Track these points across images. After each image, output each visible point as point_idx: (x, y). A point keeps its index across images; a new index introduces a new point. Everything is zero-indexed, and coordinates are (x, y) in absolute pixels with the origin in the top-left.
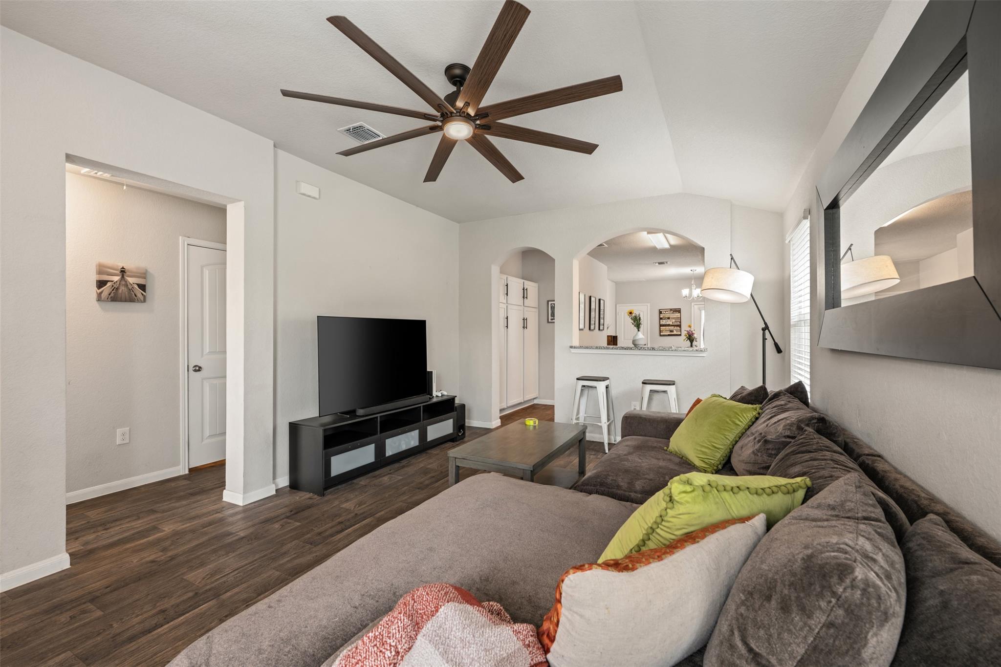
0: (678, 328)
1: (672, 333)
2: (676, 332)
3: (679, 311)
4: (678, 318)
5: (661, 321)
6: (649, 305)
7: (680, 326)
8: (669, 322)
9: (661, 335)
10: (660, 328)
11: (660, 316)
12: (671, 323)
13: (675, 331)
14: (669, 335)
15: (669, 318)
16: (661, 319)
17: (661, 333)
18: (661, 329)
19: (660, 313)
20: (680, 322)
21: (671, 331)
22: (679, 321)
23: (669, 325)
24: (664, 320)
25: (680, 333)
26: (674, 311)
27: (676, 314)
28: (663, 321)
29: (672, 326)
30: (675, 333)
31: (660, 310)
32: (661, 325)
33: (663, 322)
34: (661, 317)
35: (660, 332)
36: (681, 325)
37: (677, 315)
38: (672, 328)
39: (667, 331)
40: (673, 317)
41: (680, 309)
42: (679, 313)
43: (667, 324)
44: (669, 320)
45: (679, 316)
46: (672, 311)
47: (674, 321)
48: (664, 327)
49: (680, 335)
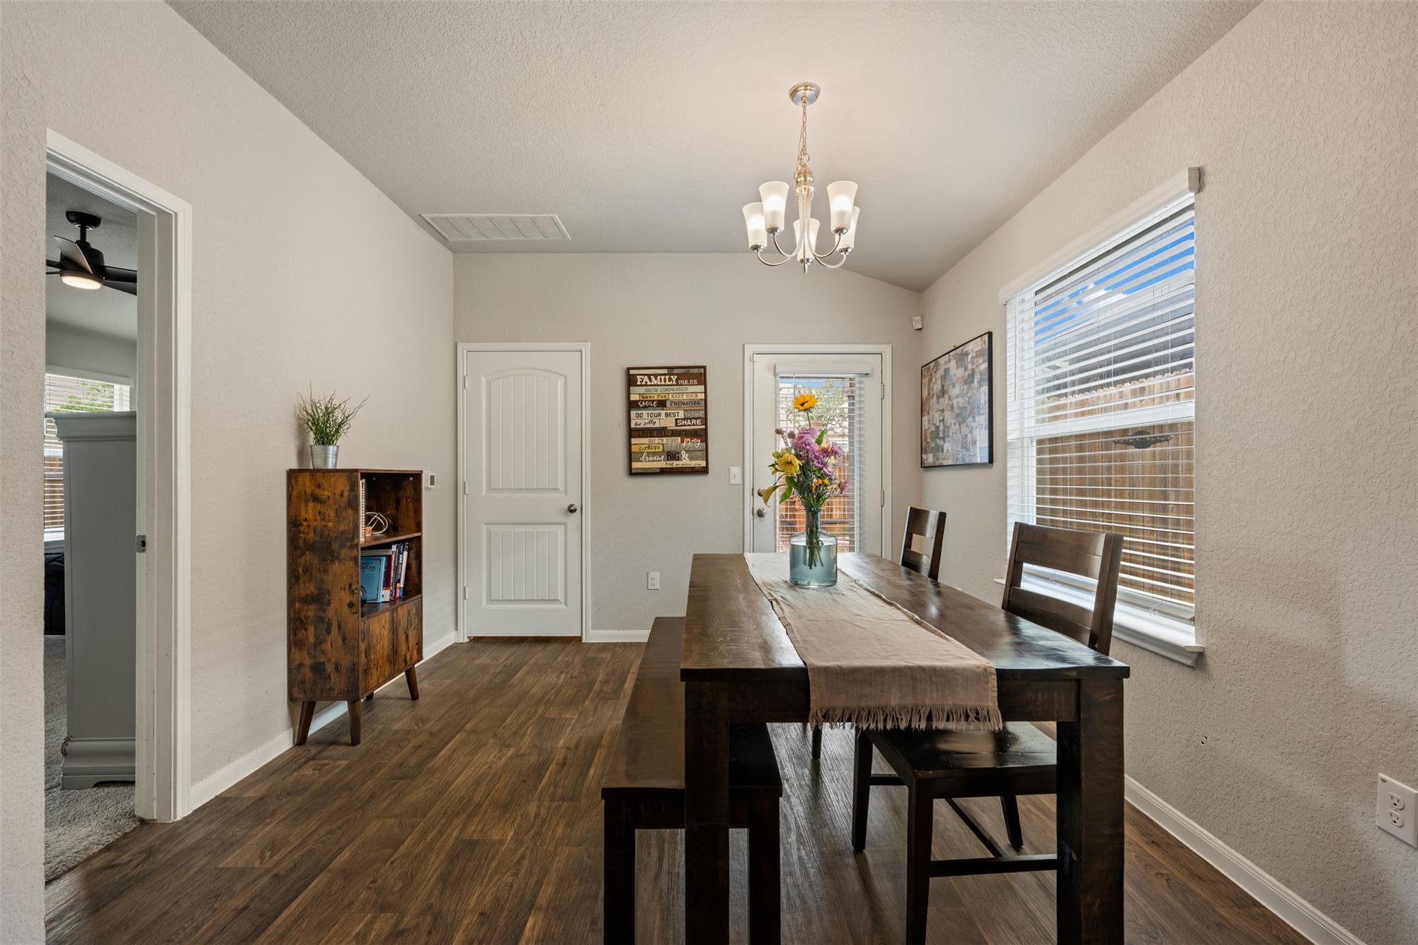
0: (698, 444)
1: (675, 464)
2: (691, 458)
3: (697, 375)
4: (697, 403)
5: (633, 413)
6: (587, 347)
7: (702, 435)
8: (664, 420)
9: (632, 473)
10: (630, 445)
11: (628, 394)
12: (670, 424)
13: (684, 455)
14: (663, 472)
15: (662, 404)
16: (632, 405)
17: (635, 466)
18: (634, 449)
19: (631, 381)
20: (705, 421)
21: (673, 456)
22: (702, 414)
23: (662, 432)
24: (645, 413)
25: (703, 464)
26: (680, 377)
27: (692, 389)
28: (639, 416)
29: (674, 433)
30: (685, 462)
31: (629, 369)
32: (632, 433)
33: (642, 419)
34: (634, 397)
35: (630, 461)
36: (706, 430)
37: (693, 391)
38: (673, 443)
39: (654, 454)
40: (677, 398)
41: (704, 367)
42: (699, 384)
43: (657, 425)
44: (663, 413)
45: (702, 396)
46: (674, 378)
47: (681, 415)
48: (645, 440)
49: (704, 471)
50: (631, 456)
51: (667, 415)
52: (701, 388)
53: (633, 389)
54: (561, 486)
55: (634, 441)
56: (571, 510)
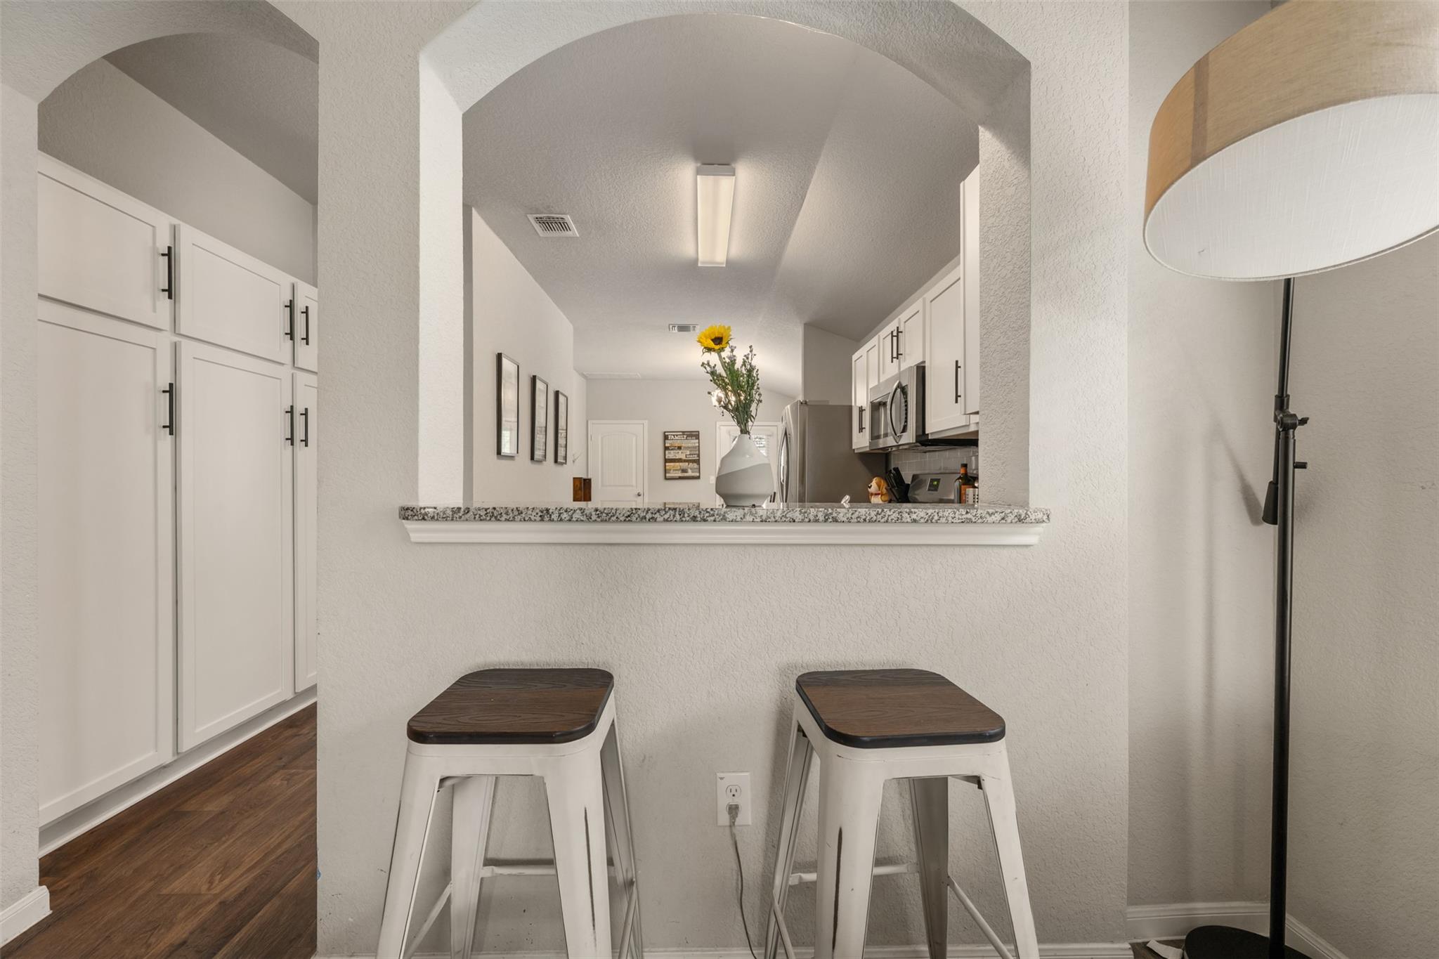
0: (695, 465)
1: (686, 475)
2: (692, 472)
3: (695, 435)
4: (696, 447)
5: (667, 452)
6: (646, 422)
7: (698, 462)
8: (681, 455)
9: (666, 479)
10: (665, 466)
11: (665, 443)
12: (683, 457)
13: (689, 470)
14: (680, 478)
15: (680, 448)
16: (666, 448)
17: (668, 475)
18: (667, 468)
19: (666, 438)
20: (699, 456)
21: (684, 471)
22: (697, 452)
23: (680, 460)
24: (672, 452)
25: (698, 475)
26: (688, 436)
28: (669, 453)
29: (685, 461)
30: (690, 473)
31: (665, 432)
32: (666, 461)
33: (671, 455)
34: (667, 445)
35: (665, 473)
36: (699, 460)
37: (694, 442)
38: (684, 465)
39: (676, 470)
40: (687, 445)
41: (698, 432)
42: (696, 439)
43: (677, 458)
44: (680, 452)
45: (697, 445)
46: (685, 436)
47: (688, 453)
48: (672, 464)
49: (698, 478)
50: (666, 471)
51: (682, 453)
52: (697, 441)
53: (667, 441)
54: (634, 484)
55: (667, 464)
56: (639, 495)
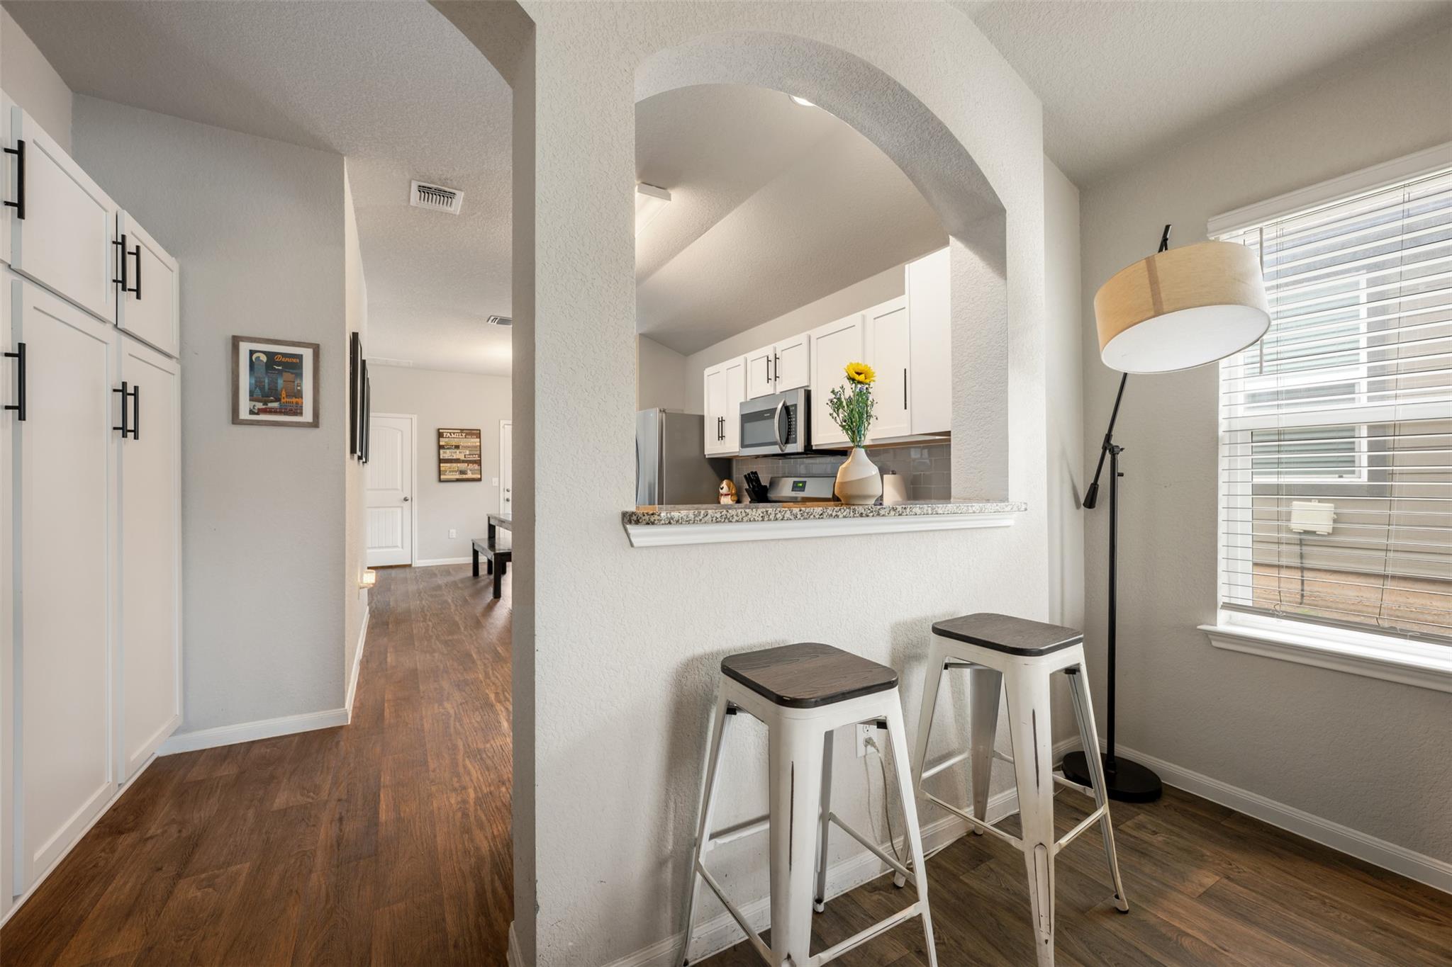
0: (476, 467)
1: (464, 476)
2: (472, 474)
3: (477, 434)
4: (476, 447)
5: (441, 451)
6: (415, 417)
7: (479, 463)
8: (459, 455)
9: (440, 481)
10: (440, 467)
11: (439, 441)
12: (462, 457)
13: (469, 472)
14: (458, 480)
15: (457, 447)
16: (440, 447)
17: (442, 477)
18: (442, 469)
19: (440, 435)
20: (480, 456)
21: (462, 472)
22: (478, 452)
23: (457, 461)
24: (448, 451)
25: (479, 476)
26: (467, 434)
27: (472, 440)
28: (444, 453)
29: (463, 462)
30: (469, 475)
31: (439, 429)
32: (440, 461)
33: (446, 454)
34: (441, 443)
35: (440, 475)
36: (480, 460)
37: (475, 441)
38: (463, 466)
39: (453, 471)
40: (466, 444)
41: (480, 430)
42: (477, 438)
43: (455, 457)
44: (458, 451)
45: (478, 444)
46: (464, 435)
47: (468, 452)
48: (448, 465)
49: (480, 480)
50: (440, 473)
51: (460, 452)
52: (478, 440)
53: (441, 439)
54: (399, 487)
55: (442, 465)
56: (406, 500)
